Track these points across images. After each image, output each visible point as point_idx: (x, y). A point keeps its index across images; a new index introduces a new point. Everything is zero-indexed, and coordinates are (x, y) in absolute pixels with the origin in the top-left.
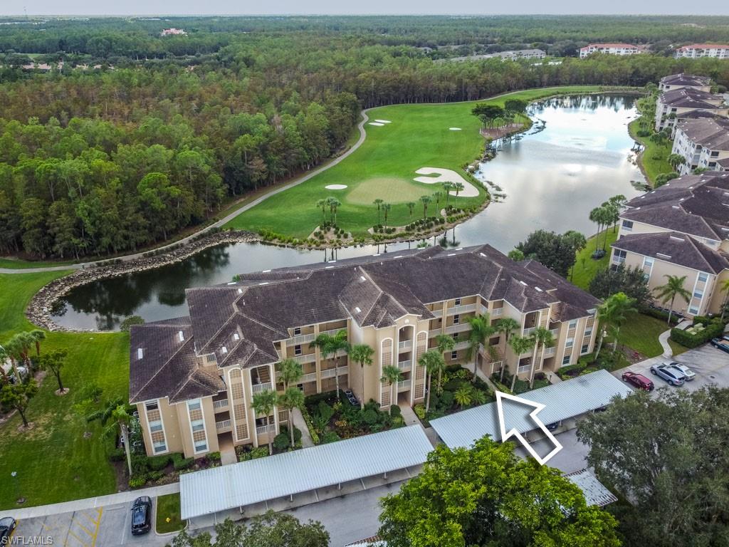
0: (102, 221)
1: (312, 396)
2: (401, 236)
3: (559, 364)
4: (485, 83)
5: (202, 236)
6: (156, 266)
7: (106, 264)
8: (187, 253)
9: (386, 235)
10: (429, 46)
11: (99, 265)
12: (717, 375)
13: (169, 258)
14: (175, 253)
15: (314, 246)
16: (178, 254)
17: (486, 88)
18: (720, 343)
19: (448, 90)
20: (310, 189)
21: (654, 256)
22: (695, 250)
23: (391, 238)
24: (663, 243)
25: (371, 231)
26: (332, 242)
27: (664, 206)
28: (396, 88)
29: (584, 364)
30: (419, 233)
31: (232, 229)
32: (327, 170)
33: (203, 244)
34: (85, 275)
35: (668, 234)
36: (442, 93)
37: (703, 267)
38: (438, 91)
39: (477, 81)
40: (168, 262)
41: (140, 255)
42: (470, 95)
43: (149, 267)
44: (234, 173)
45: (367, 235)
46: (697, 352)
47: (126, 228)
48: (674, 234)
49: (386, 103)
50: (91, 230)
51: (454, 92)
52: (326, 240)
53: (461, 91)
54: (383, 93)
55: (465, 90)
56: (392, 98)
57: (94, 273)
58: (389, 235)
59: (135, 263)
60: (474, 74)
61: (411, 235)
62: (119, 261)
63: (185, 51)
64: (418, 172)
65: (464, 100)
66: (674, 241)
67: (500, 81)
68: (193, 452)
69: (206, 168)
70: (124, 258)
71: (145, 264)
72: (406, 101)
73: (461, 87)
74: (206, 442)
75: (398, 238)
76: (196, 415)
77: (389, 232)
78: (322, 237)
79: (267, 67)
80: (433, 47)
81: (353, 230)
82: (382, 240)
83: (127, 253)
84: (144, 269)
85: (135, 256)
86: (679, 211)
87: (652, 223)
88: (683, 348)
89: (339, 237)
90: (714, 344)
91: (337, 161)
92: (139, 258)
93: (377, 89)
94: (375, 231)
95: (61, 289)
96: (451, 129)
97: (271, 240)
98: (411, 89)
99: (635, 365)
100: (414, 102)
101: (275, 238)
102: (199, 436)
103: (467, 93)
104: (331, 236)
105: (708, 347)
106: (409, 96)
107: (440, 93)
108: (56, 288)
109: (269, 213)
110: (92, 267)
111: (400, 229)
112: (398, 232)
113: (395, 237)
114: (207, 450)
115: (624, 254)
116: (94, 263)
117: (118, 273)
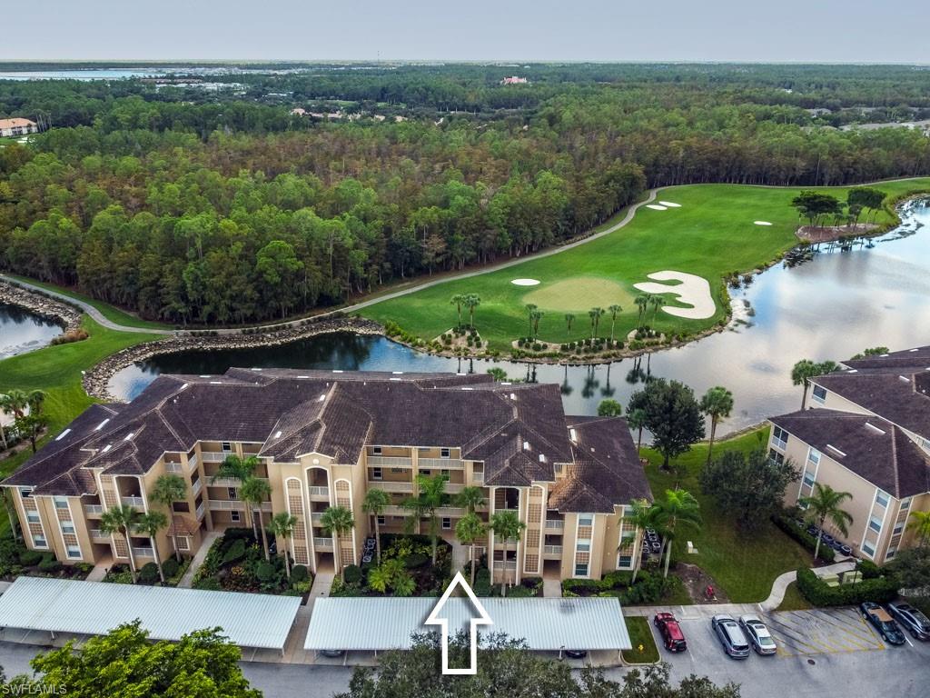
0: (205, 287)
1: (237, 529)
2: (551, 356)
3: (569, 571)
4: (855, 162)
5: (320, 319)
6: (251, 345)
7: (201, 334)
8: (293, 336)
9: (531, 351)
10: (828, 107)
11: (193, 334)
12: (824, 660)
13: (268, 338)
14: (277, 334)
15: (434, 351)
16: (280, 335)
17: (855, 170)
18: (871, 612)
19: (794, 170)
20: (493, 281)
21: (822, 449)
22: (892, 451)
23: (535, 357)
24: (848, 431)
25: (515, 344)
26: (458, 350)
27: (887, 374)
28: (715, 163)
29: (610, 583)
30: (578, 357)
31: (358, 316)
32: (533, 261)
33: (316, 329)
34: (175, 343)
35: (866, 419)
36: (782, 172)
37: (884, 482)
38: (777, 170)
39: (842, 159)
40: (266, 343)
41: (239, 330)
42: (827, 178)
43: (242, 346)
44: (399, 251)
45: (507, 348)
46: (825, 616)
47: (232, 298)
48: (875, 422)
49: (696, 180)
50: (193, 296)
51: (801, 173)
52: (453, 347)
53: (815, 172)
54: (693, 167)
55: (820, 171)
56: (707, 174)
57: (184, 342)
58: (538, 353)
59: (231, 339)
60: (842, 149)
61: (564, 356)
62: (215, 334)
63: (509, 103)
64: (649, 276)
65: (818, 185)
66: (868, 431)
67: (883, 161)
68: (65, 557)
69: (349, 242)
70: (221, 331)
71: (240, 341)
72: (728, 179)
73: (816, 166)
74: (77, 549)
75: (546, 359)
76: (64, 516)
77: (537, 348)
78: (449, 342)
79: (571, 126)
80: (834, 108)
81: (494, 339)
82: (522, 357)
83: (231, 326)
84: (238, 346)
85: (233, 331)
86: (907, 386)
87: (851, 397)
88: (802, 603)
89: (470, 345)
90: (864, 611)
91: (557, 251)
92: (237, 334)
93: (685, 160)
94: (520, 345)
95: (145, 353)
96: (756, 223)
97: (393, 336)
98: (737, 164)
99: (698, 606)
100: (740, 182)
101: (399, 334)
102: (70, 541)
103: (823, 175)
104: (461, 342)
105: (854, 613)
106: (734, 173)
107: (779, 172)
108: (139, 352)
109: (418, 303)
110: (186, 335)
111: (554, 347)
112: (549, 351)
113: (541, 357)
114: (80, 559)
115: (785, 437)
116: (189, 332)
117: (208, 347)
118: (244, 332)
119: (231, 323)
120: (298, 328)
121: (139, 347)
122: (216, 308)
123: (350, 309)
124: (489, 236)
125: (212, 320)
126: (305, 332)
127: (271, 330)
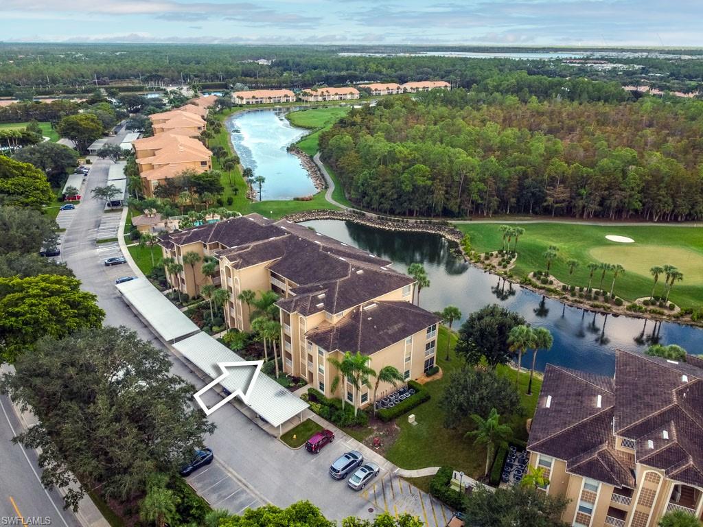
118: (379, 218)
119: (373, 211)
120: (412, 225)
121: (324, 211)
122: (371, 200)
123: (454, 222)
124: (617, 196)
125: (369, 207)
126: (414, 227)
127: (394, 221)
